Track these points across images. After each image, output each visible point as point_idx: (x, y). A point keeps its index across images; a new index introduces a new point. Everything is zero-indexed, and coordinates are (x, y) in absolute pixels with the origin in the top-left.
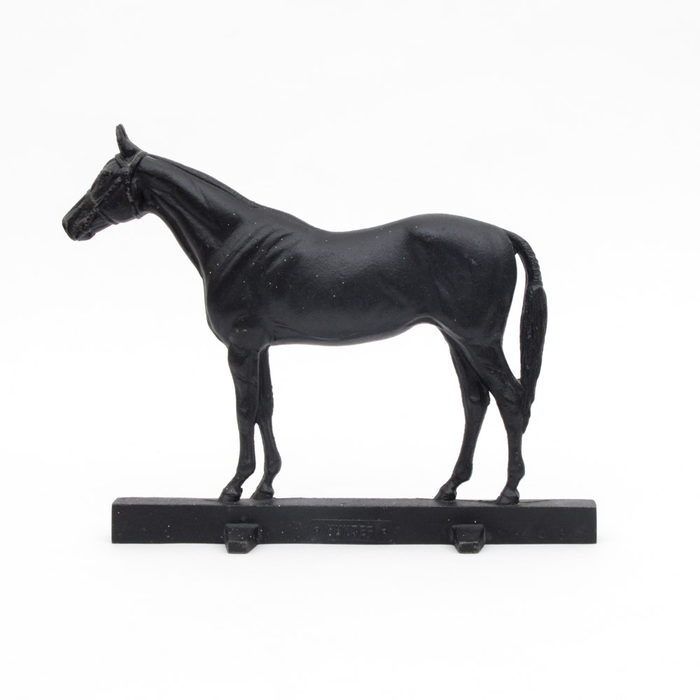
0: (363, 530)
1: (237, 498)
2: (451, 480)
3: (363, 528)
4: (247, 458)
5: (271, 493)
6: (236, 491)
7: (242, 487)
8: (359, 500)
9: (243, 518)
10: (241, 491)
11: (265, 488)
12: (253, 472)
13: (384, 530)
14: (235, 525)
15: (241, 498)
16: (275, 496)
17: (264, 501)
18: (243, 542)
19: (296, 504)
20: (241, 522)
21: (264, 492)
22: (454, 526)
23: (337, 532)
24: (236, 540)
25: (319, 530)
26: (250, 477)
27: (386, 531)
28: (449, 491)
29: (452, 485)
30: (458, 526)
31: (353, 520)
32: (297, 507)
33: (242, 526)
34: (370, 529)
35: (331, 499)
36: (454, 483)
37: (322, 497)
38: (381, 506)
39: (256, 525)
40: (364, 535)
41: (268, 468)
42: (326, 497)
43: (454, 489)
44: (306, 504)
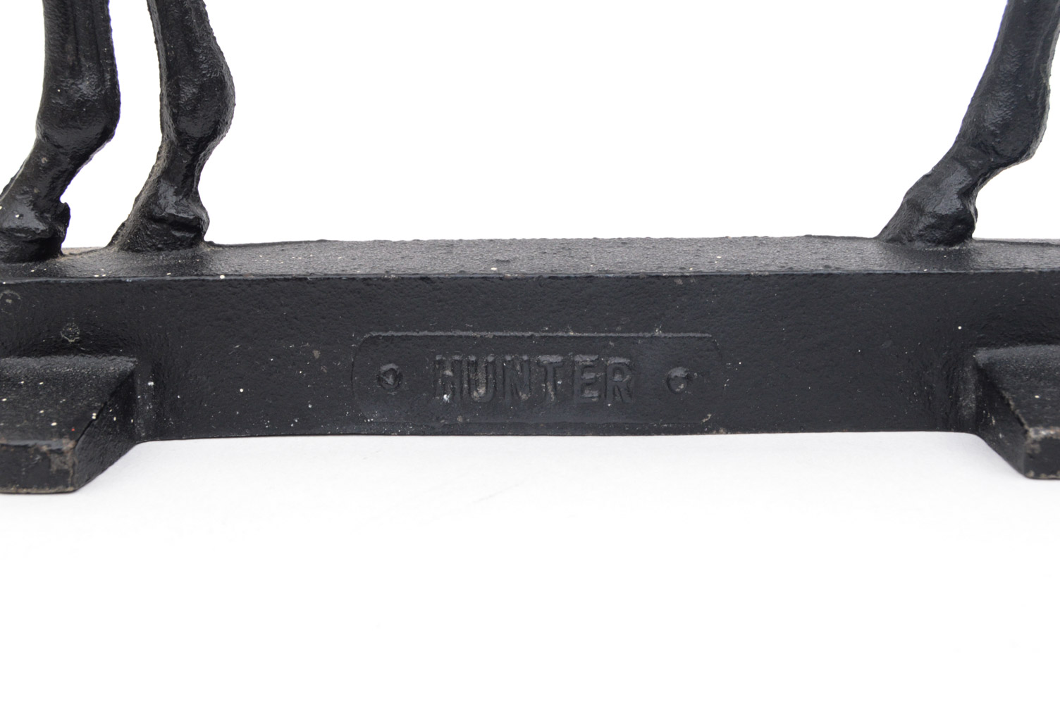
0: (589, 376)
1: (49, 244)
2: (953, 158)
3: (586, 368)
4: (76, 72)
5: (197, 226)
6: (41, 218)
7: (64, 199)
8: (566, 246)
9: (71, 333)
10: (63, 215)
11: (170, 204)
12: (107, 134)
13: (679, 372)
14: (34, 363)
15: (65, 245)
16: (212, 235)
17: (163, 258)
18: (55, 444)
19: (295, 266)
20: (60, 348)
21: (160, 220)
22: (982, 356)
23: (473, 385)
24: (23, 433)
25: (398, 377)
26: (100, 158)
27: (688, 378)
28: (948, 205)
29: (959, 178)
30: (1002, 353)
31: (545, 332)
32: (300, 280)
33: (63, 364)
34: (618, 369)
35: (449, 246)
36: (972, 172)
37: (408, 237)
38: (665, 271)
39: (120, 364)
40: (592, 394)
41: (175, 117)
42: (426, 235)
43: (968, 193)
44: (338, 266)
